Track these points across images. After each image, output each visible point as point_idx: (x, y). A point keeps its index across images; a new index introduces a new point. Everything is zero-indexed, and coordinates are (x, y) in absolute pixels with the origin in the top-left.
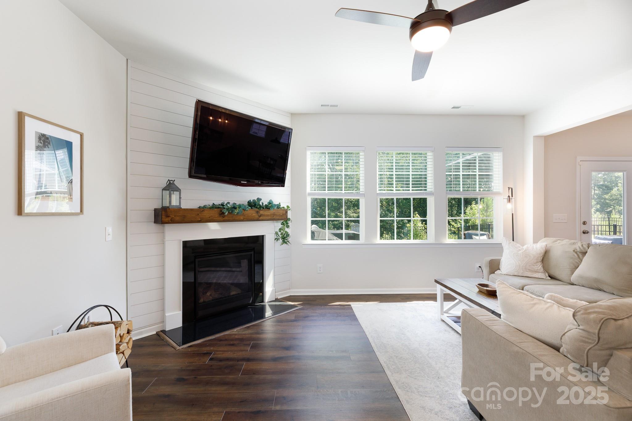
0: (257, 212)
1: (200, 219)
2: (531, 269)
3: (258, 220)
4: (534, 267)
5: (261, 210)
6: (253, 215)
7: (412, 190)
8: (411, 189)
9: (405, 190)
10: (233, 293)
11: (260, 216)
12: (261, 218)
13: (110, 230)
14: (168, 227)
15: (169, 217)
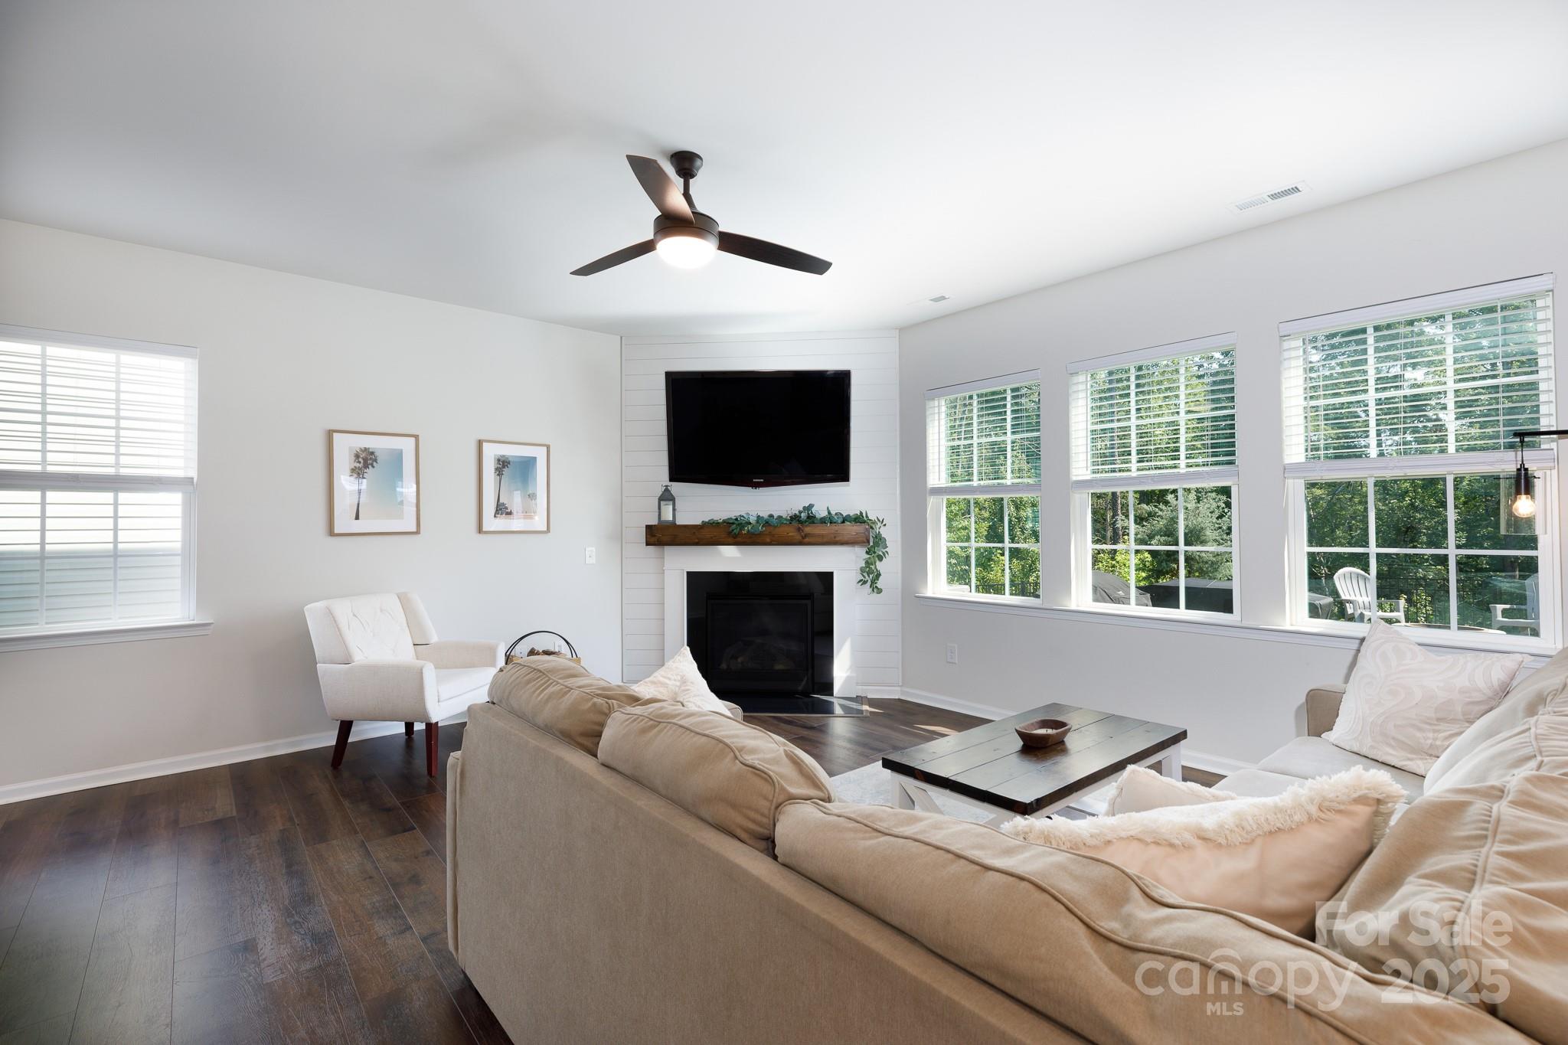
0: (799, 529)
1: (697, 541)
2: (1404, 739)
3: (800, 543)
4: (1419, 734)
5: (806, 526)
6: (790, 534)
7: (1138, 470)
8: (1134, 466)
9: (1120, 471)
10: (779, 667)
11: (803, 538)
12: (807, 540)
13: (591, 550)
14: (669, 550)
15: (655, 536)
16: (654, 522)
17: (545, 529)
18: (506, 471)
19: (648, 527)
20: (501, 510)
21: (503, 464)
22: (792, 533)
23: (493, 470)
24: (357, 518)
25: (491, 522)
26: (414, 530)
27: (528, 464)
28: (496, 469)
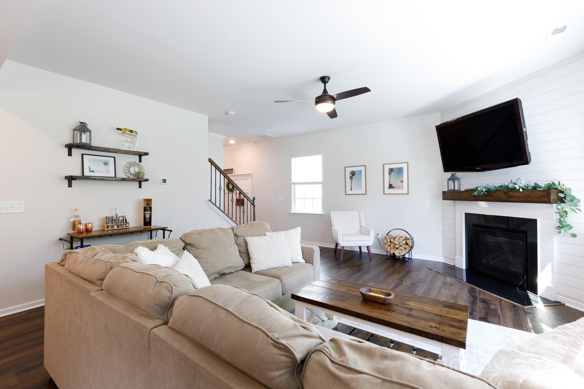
1: (460, 198)
12: (510, 199)
13: (427, 201)
14: (458, 203)
15: (445, 196)
16: (446, 190)
17: (407, 193)
18: (392, 173)
19: (443, 192)
20: (391, 186)
21: (391, 170)
22: (502, 196)
23: (388, 173)
24: (351, 190)
25: (387, 191)
26: (365, 193)
27: (400, 170)
28: (389, 173)
